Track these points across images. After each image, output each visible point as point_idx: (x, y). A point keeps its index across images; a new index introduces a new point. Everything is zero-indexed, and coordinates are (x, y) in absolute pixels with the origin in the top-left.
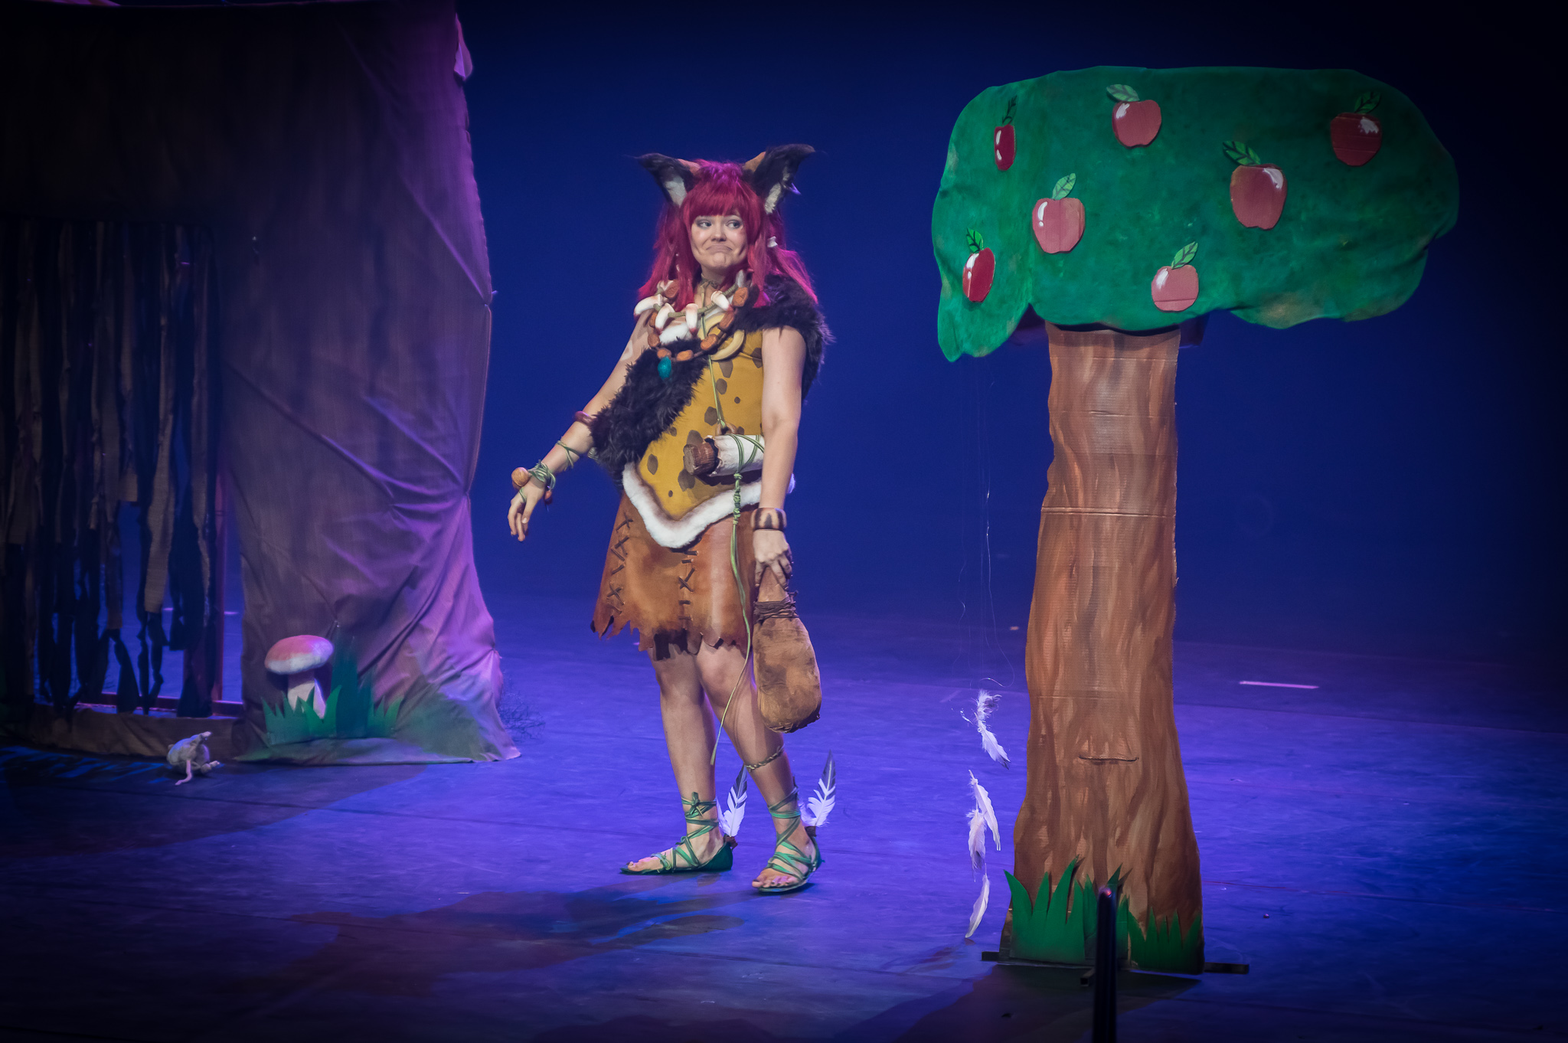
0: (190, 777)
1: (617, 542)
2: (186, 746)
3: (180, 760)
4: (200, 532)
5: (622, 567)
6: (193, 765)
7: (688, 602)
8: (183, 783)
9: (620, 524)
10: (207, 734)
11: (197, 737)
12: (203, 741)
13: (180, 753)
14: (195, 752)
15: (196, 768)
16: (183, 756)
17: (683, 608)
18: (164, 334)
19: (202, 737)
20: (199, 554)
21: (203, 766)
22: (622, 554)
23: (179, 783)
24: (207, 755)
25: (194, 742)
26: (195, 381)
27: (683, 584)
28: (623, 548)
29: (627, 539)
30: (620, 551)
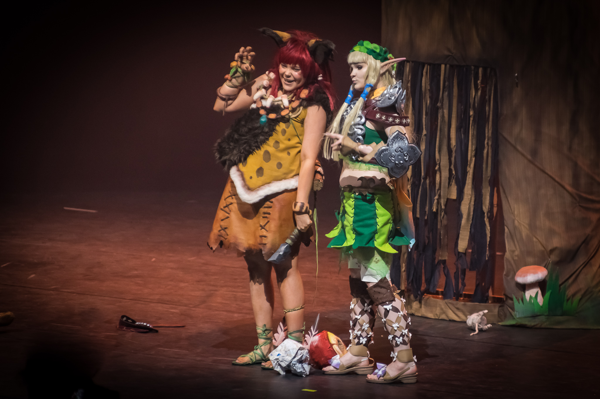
0: (477, 331)
1: (225, 205)
2: (476, 317)
3: (473, 323)
4: (486, 214)
5: (228, 218)
6: (478, 326)
7: (265, 237)
8: (473, 335)
9: (226, 196)
10: (486, 311)
11: (481, 313)
12: (484, 315)
13: (473, 320)
14: (480, 320)
15: (479, 327)
16: (474, 322)
17: (262, 239)
18: (471, 119)
19: (483, 313)
20: (485, 224)
21: (484, 327)
22: (229, 212)
23: (472, 334)
24: (485, 322)
25: (480, 315)
26: (486, 142)
27: (263, 227)
28: (228, 208)
29: (231, 204)
30: (226, 209)
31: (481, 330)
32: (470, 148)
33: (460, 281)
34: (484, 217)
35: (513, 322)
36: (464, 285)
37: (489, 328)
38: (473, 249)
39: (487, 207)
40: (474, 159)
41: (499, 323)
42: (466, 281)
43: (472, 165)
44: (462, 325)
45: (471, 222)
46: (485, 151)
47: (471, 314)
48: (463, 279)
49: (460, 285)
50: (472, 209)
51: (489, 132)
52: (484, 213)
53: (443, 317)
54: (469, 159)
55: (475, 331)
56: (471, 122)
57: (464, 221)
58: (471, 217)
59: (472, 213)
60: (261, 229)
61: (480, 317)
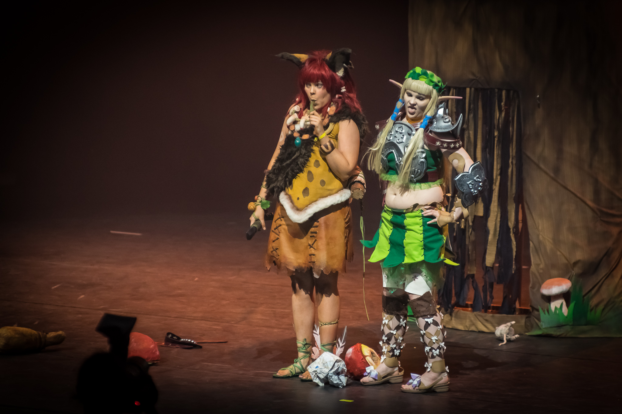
0: (505, 342)
1: (275, 227)
2: (504, 328)
3: (501, 334)
4: (511, 230)
5: (278, 239)
6: (507, 336)
7: (314, 255)
8: (502, 345)
9: (276, 219)
10: (513, 322)
11: (509, 324)
12: (512, 326)
13: (501, 331)
14: (508, 331)
15: (508, 338)
16: (502, 332)
17: (311, 257)
18: (496, 139)
19: (511, 324)
20: (511, 240)
21: (512, 337)
22: (278, 233)
23: (500, 345)
24: (513, 332)
25: (508, 326)
26: (510, 161)
27: (311, 246)
28: (278, 230)
29: (280, 225)
30: (276, 231)
31: (509, 341)
32: (495, 167)
33: (488, 293)
34: (510, 233)
35: (539, 332)
36: (492, 298)
37: (517, 338)
38: (499, 263)
39: (513, 223)
40: (499, 177)
41: (527, 334)
42: (494, 294)
43: (498, 183)
44: (491, 336)
45: (497, 238)
46: (510, 170)
47: (499, 325)
48: (491, 292)
49: (488, 298)
50: (498, 225)
51: (513, 151)
52: (510, 229)
53: (473, 328)
54: (495, 177)
55: (503, 341)
56: (496, 142)
57: (490, 237)
58: (498, 233)
59: (498, 229)
60: (310, 248)
61: (508, 328)
